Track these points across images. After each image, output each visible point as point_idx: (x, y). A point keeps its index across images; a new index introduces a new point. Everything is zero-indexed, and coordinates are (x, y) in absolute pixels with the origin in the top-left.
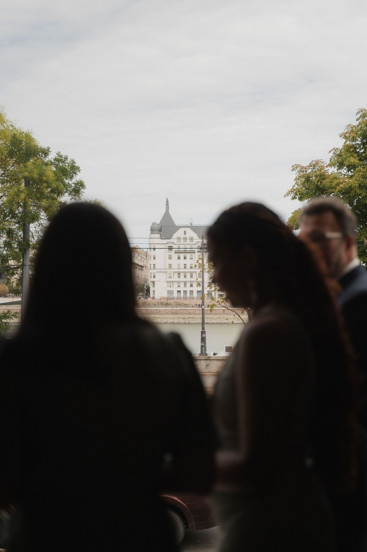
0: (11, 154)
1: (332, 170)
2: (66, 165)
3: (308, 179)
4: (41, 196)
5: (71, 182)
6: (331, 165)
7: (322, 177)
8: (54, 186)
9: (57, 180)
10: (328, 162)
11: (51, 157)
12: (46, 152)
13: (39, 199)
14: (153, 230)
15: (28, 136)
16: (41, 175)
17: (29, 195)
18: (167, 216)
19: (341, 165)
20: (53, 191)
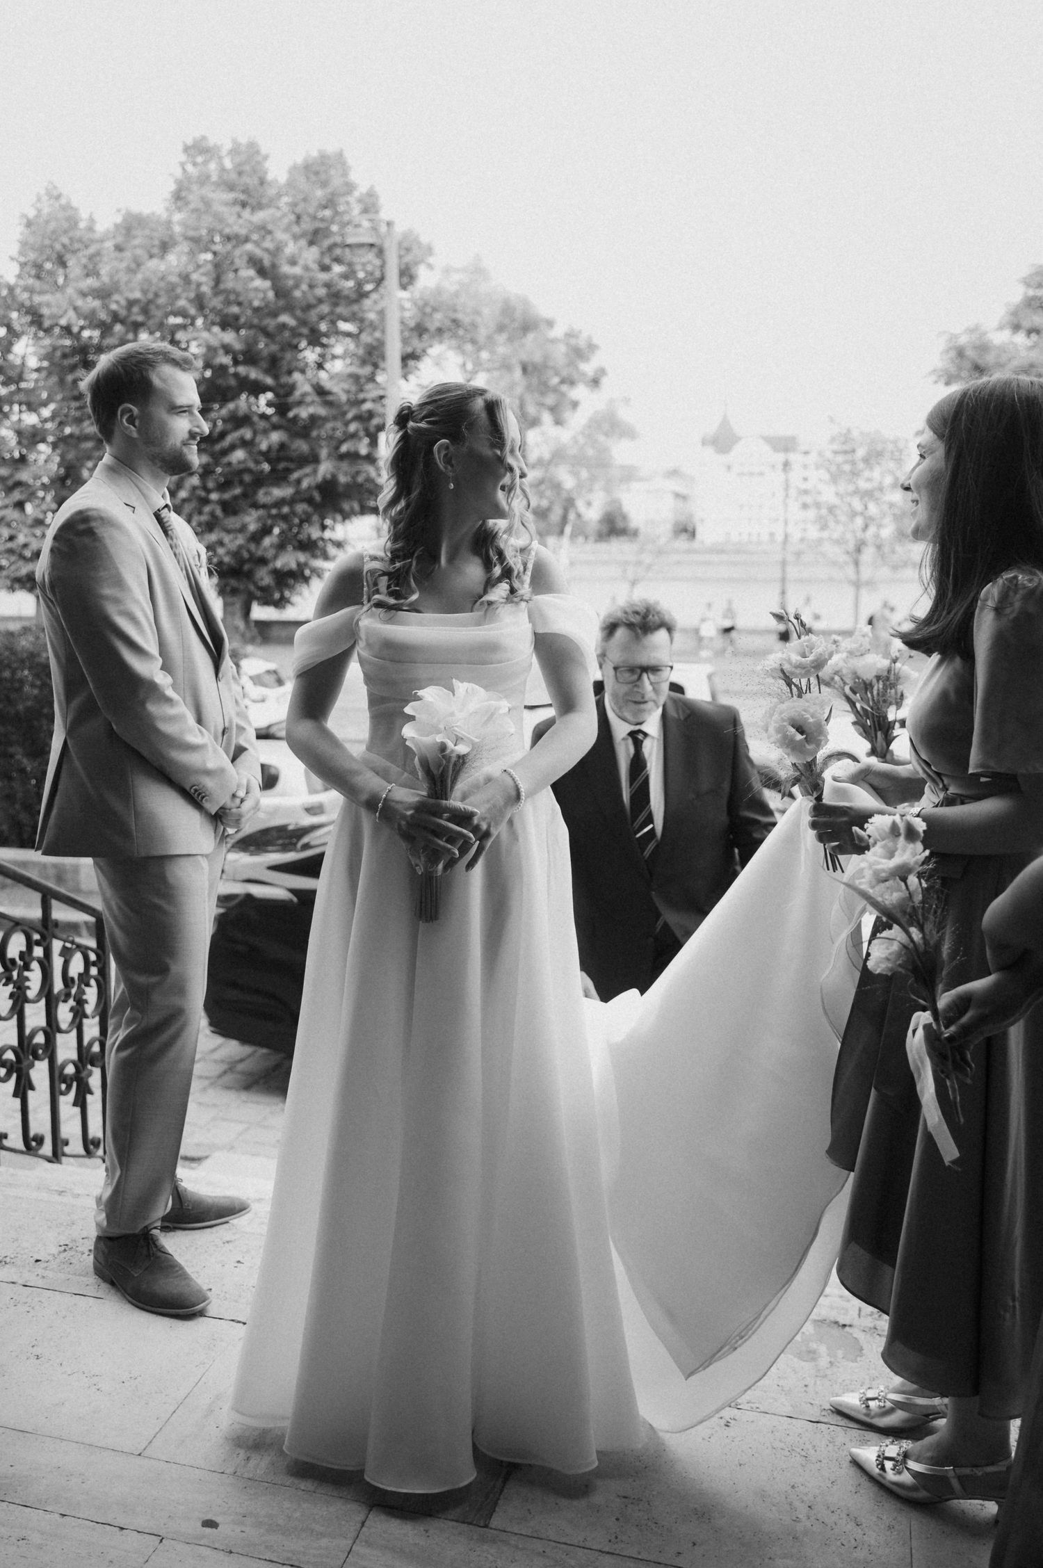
0: (501, 328)
1: (1000, 338)
2: (582, 343)
3: (960, 353)
4: (544, 388)
5: (588, 368)
6: (1001, 328)
7: (983, 348)
8: (565, 373)
9: (568, 365)
10: (995, 324)
11: (558, 332)
12: (550, 324)
13: (543, 394)
14: (704, 443)
15: (526, 302)
16: (546, 357)
17: (529, 388)
18: (725, 423)
19: (1016, 328)
20: (563, 382)
